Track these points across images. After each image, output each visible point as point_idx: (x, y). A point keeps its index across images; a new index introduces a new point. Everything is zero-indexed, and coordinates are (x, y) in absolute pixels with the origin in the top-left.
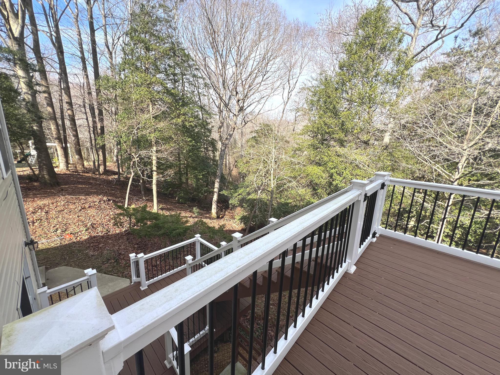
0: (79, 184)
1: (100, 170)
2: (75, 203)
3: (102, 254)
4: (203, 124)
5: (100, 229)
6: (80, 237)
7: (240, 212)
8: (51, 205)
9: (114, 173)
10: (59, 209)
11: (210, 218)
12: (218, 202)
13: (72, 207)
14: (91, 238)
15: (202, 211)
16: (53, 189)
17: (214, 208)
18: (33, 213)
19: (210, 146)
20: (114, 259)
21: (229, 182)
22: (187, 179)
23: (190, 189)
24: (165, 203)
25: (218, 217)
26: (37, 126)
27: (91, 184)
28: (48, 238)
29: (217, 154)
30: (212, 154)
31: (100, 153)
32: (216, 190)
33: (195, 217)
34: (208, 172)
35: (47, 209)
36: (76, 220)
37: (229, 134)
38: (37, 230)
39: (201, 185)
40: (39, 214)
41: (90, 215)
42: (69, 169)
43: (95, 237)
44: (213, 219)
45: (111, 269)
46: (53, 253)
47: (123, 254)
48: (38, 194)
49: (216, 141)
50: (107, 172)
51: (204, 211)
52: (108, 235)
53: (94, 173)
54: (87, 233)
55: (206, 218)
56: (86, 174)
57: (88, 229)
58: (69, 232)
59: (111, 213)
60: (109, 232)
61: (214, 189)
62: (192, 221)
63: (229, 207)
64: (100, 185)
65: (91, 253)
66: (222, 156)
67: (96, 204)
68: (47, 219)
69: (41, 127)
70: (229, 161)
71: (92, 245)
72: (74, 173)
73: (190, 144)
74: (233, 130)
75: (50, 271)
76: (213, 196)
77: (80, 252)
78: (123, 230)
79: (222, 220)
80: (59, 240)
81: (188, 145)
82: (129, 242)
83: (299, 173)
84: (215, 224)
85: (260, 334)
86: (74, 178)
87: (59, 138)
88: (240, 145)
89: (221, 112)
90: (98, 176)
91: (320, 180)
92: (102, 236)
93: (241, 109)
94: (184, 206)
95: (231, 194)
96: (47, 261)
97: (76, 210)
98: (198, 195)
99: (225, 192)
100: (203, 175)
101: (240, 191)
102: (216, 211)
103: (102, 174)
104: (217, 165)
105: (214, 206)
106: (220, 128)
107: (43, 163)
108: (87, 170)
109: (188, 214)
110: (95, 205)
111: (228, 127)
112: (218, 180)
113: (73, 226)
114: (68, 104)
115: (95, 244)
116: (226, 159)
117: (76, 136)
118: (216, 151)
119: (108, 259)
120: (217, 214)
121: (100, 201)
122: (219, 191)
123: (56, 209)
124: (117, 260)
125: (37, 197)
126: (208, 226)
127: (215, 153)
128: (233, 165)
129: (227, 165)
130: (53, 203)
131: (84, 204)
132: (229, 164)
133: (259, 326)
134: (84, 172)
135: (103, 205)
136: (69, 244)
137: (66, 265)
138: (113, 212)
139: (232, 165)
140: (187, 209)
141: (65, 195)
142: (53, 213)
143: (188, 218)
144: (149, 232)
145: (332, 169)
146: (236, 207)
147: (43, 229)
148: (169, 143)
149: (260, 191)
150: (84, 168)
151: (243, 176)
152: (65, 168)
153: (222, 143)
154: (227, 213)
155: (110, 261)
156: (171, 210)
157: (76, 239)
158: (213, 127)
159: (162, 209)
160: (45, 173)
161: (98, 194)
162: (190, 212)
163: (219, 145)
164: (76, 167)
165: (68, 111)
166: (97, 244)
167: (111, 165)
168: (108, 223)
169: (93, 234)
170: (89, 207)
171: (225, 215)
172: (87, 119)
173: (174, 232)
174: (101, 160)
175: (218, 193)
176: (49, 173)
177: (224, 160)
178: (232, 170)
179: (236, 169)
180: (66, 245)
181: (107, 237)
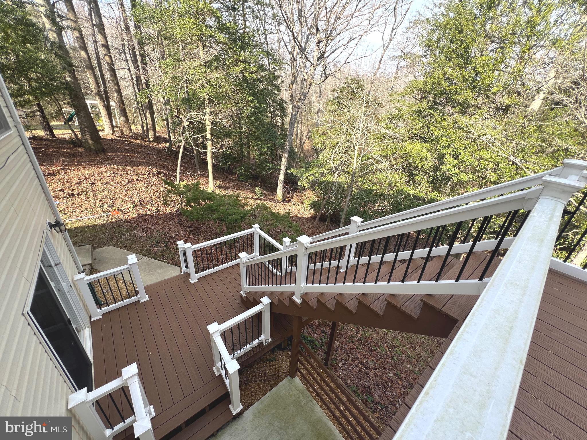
0: (126, 153)
1: (150, 136)
2: (121, 175)
3: (151, 236)
4: (270, 78)
5: (149, 207)
6: (128, 214)
7: (310, 196)
8: (97, 176)
9: (166, 141)
10: (105, 180)
11: (275, 201)
12: (285, 182)
13: (119, 179)
14: (140, 217)
15: (266, 192)
16: (98, 156)
17: (280, 190)
18: (78, 183)
19: (278, 110)
20: (164, 242)
21: (299, 158)
22: (249, 153)
23: (252, 165)
24: (223, 180)
25: (284, 200)
26: (70, 77)
27: (139, 152)
28: (95, 214)
29: (287, 120)
30: (279, 120)
31: (148, 114)
32: (283, 167)
33: (257, 199)
34: (274, 144)
35: (92, 180)
36: (123, 195)
37: (303, 93)
38: (83, 203)
39: (265, 160)
40: (84, 185)
41: (138, 189)
42: (116, 133)
43: (143, 216)
44: (278, 202)
45: (160, 254)
46: (100, 231)
47: (174, 238)
48: (83, 162)
49: (286, 103)
50: (158, 139)
51: (268, 192)
52: (158, 215)
53: (143, 140)
54: (135, 211)
55: (270, 200)
56: (135, 141)
57: (136, 206)
58: (116, 207)
59: (161, 189)
60: (159, 210)
61: (280, 165)
62: (252, 204)
63: (298, 189)
64: (150, 154)
65: (140, 234)
66: (292, 124)
67: (145, 176)
68: (92, 191)
69: (74, 77)
70: (301, 130)
71: (140, 225)
72: (121, 139)
73: (252, 105)
74: (308, 87)
75: (98, 250)
76: (279, 174)
77: (128, 232)
78: (175, 210)
79: (289, 204)
80: (106, 216)
81: (250, 106)
82: (181, 224)
83: (394, 150)
84: (280, 209)
85: (323, 344)
86: (121, 144)
87: (99, 94)
88: (316, 108)
89: (294, 60)
90: (147, 143)
91: (423, 163)
92: (151, 215)
93: (322, 56)
94: (245, 185)
95: (300, 173)
96: (94, 239)
97: (123, 182)
98: (262, 173)
99: (293, 171)
100: (268, 148)
101: (312, 171)
102: (282, 193)
103: (152, 141)
104: (285, 136)
105: (280, 187)
106: (292, 83)
107: (84, 125)
108: (135, 136)
109: (249, 195)
110: (144, 178)
111: (302, 83)
112: (286, 155)
113: (121, 201)
114: (104, 48)
115: (144, 224)
116: (297, 127)
117: (119, 91)
118: (285, 116)
119: (158, 242)
120: (283, 197)
121: (149, 174)
122: (287, 169)
123: (101, 180)
124: (167, 244)
125: (82, 165)
126: (271, 211)
127: (285, 119)
128: (306, 137)
129: (299, 135)
130: (98, 174)
131: (131, 176)
132: (301, 135)
133: (323, 334)
134: (132, 137)
135: (153, 179)
136: (116, 221)
137: (114, 246)
138: (163, 188)
139: (304, 137)
140: (249, 189)
141: (111, 165)
142: (99, 185)
143: (249, 200)
144: (201, 214)
145: (444, 148)
146: (307, 189)
147: (89, 203)
148: (225, 103)
149: (338, 172)
150: (132, 132)
151: (317, 151)
152: (111, 132)
153: (293, 106)
154: (294, 196)
155: (160, 245)
156: (229, 188)
157: (124, 216)
158: (282, 82)
159: (219, 187)
160: (88, 137)
161: (146, 165)
162: (252, 192)
163: (290, 109)
164: (122, 131)
165: (106, 57)
166: (145, 224)
167: (161, 130)
168: (158, 200)
169: (142, 213)
170: (138, 180)
171: (292, 198)
172: (129, 69)
173: (230, 217)
174: (149, 124)
175: (286, 171)
176: (92, 138)
177: (295, 129)
178: (304, 143)
179: (309, 141)
180: (113, 222)
181: (157, 217)
